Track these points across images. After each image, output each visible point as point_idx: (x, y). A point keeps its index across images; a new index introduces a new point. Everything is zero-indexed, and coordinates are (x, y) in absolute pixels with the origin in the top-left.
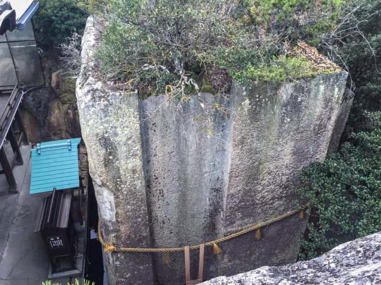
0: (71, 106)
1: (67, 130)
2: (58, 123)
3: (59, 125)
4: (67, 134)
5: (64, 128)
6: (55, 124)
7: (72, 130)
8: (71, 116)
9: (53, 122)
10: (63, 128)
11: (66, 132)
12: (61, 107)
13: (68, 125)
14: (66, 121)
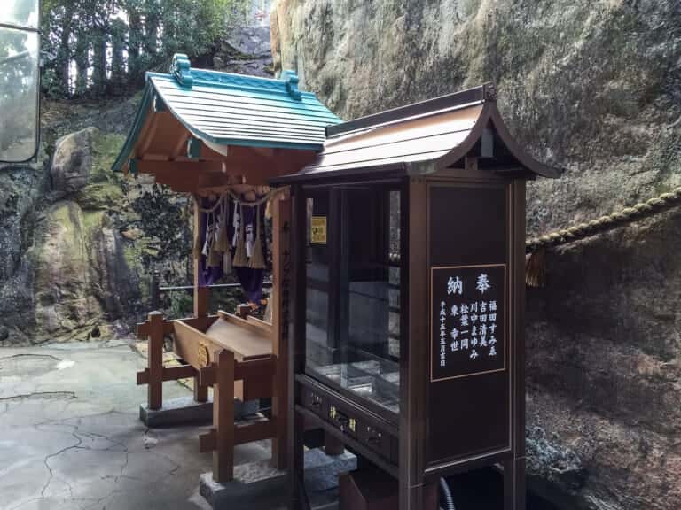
0: (112, 219)
1: (92, 284)
2: (64, 261)
3: (69, 269)
4: (92, 298)
5: (84, 277)
6: (57, 267)
7: (109, 289)
8: (111, 245)
9: (48, 259)
10: (80, 278)
11: (88, 293)
12: (81, 219)
13: (100, 272)
14: (94, 256)
